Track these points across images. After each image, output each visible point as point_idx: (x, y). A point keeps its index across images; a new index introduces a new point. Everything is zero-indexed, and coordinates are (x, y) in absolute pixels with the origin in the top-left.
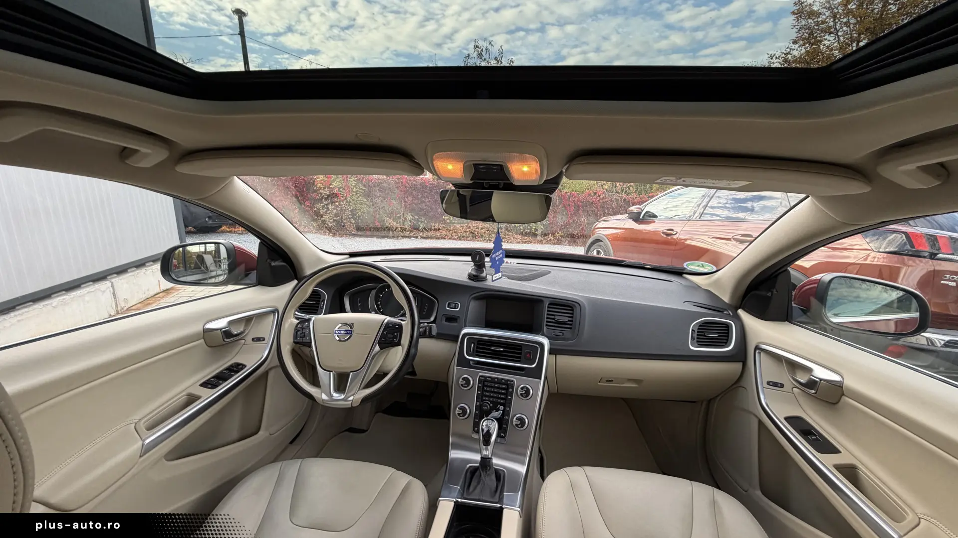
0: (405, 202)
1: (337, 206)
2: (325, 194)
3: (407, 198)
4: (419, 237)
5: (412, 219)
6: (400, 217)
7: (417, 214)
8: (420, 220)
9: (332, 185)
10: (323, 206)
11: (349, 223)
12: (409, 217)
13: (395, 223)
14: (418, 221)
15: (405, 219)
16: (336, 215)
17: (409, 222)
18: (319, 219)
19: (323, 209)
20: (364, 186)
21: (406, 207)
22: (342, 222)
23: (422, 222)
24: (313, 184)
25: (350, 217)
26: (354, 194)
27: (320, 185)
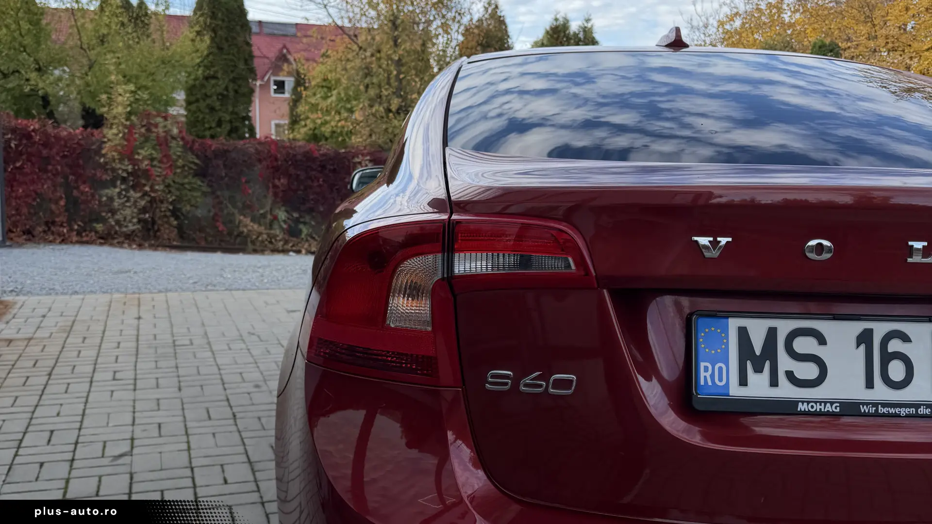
0: (275, 186)
1: (146, 194)
2: (124, 170)
3: (279, 179)
4: (304, 251)
5: (288, 219)
6: (264, 216)
7: (297, 209)
8: (302, 220)
9: (138, 154)
10: (119, 194)
11: (166, 226)
12: (282, 215)
13: (256, 226)
14: (297, 221)
15: (275, 218)
16: (144, 210)
17: (282, 224)
18: (109, 218)
19: (119, 198)
20: (198, 157)
21: (275, 195)
22: (154, 222)
23: (305, 223)
24: (98, 152)
25: (168, 214)
26: (178, 171)
27: (114, 154)
